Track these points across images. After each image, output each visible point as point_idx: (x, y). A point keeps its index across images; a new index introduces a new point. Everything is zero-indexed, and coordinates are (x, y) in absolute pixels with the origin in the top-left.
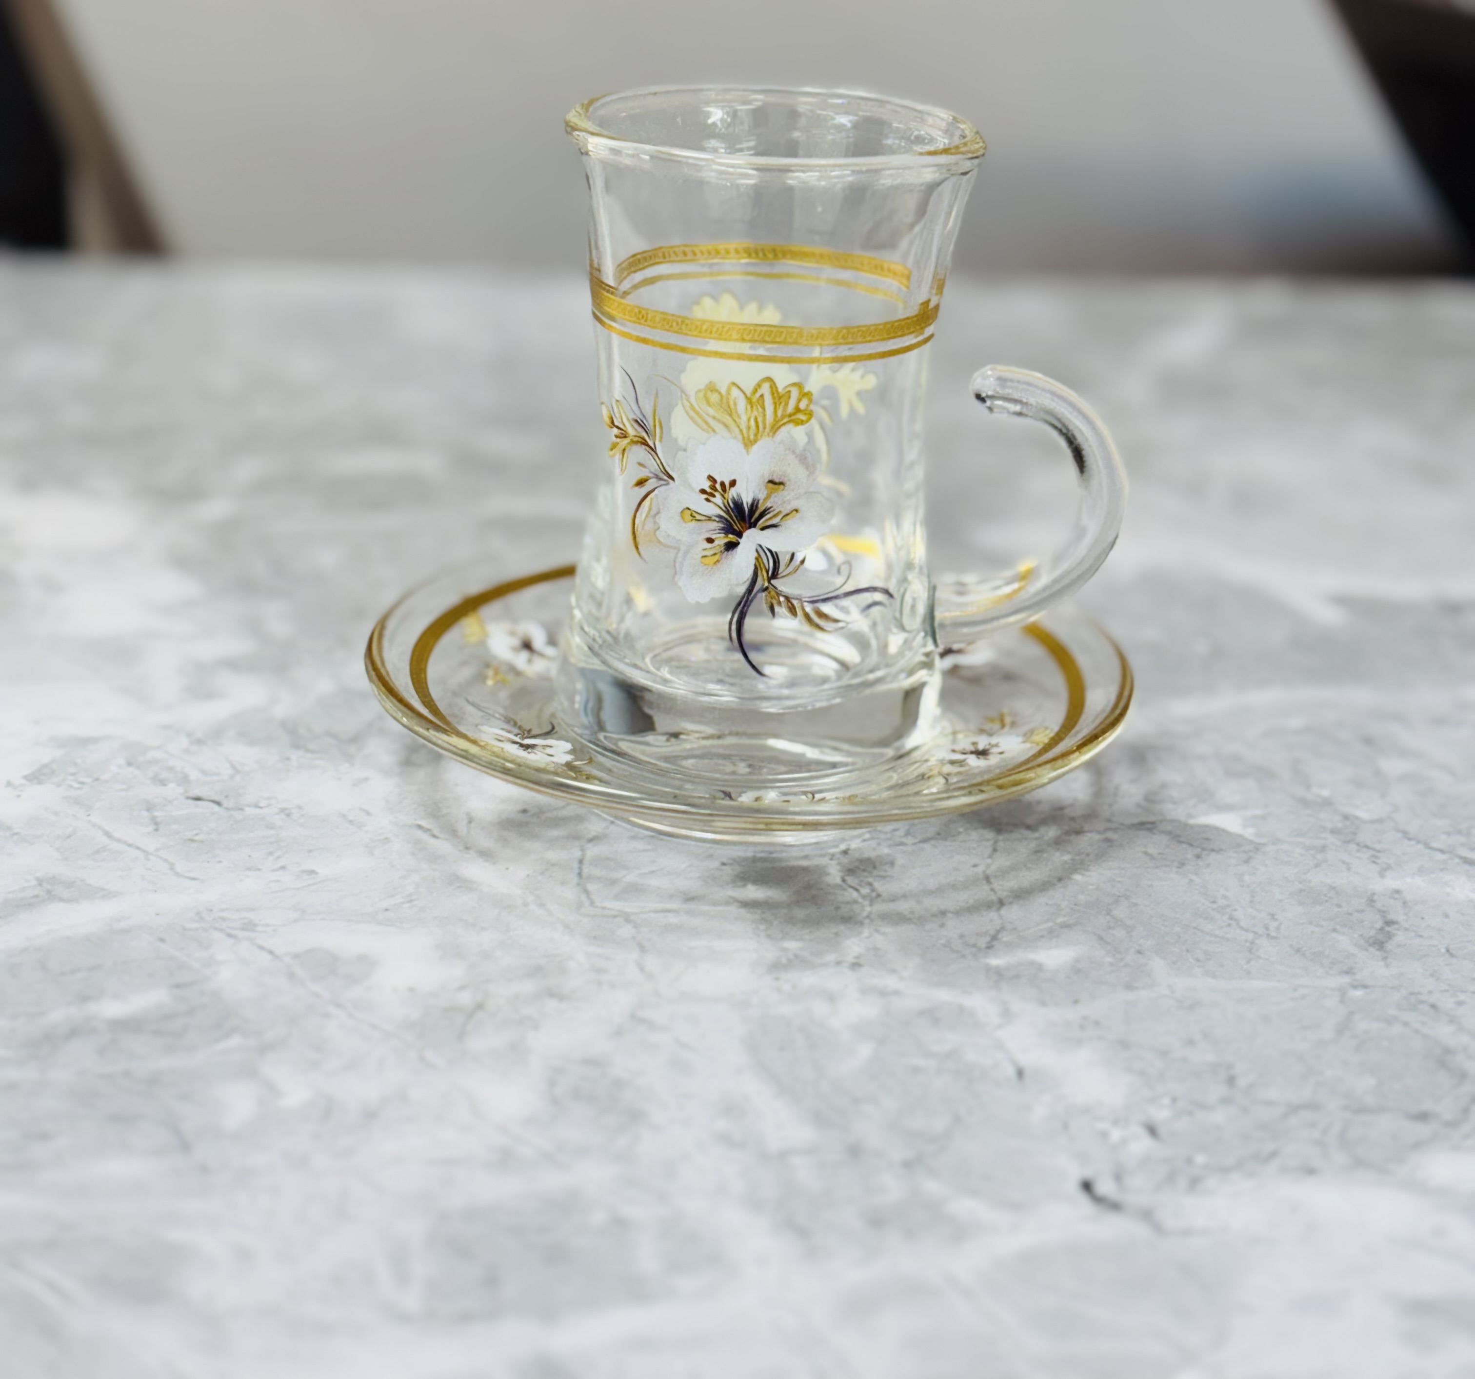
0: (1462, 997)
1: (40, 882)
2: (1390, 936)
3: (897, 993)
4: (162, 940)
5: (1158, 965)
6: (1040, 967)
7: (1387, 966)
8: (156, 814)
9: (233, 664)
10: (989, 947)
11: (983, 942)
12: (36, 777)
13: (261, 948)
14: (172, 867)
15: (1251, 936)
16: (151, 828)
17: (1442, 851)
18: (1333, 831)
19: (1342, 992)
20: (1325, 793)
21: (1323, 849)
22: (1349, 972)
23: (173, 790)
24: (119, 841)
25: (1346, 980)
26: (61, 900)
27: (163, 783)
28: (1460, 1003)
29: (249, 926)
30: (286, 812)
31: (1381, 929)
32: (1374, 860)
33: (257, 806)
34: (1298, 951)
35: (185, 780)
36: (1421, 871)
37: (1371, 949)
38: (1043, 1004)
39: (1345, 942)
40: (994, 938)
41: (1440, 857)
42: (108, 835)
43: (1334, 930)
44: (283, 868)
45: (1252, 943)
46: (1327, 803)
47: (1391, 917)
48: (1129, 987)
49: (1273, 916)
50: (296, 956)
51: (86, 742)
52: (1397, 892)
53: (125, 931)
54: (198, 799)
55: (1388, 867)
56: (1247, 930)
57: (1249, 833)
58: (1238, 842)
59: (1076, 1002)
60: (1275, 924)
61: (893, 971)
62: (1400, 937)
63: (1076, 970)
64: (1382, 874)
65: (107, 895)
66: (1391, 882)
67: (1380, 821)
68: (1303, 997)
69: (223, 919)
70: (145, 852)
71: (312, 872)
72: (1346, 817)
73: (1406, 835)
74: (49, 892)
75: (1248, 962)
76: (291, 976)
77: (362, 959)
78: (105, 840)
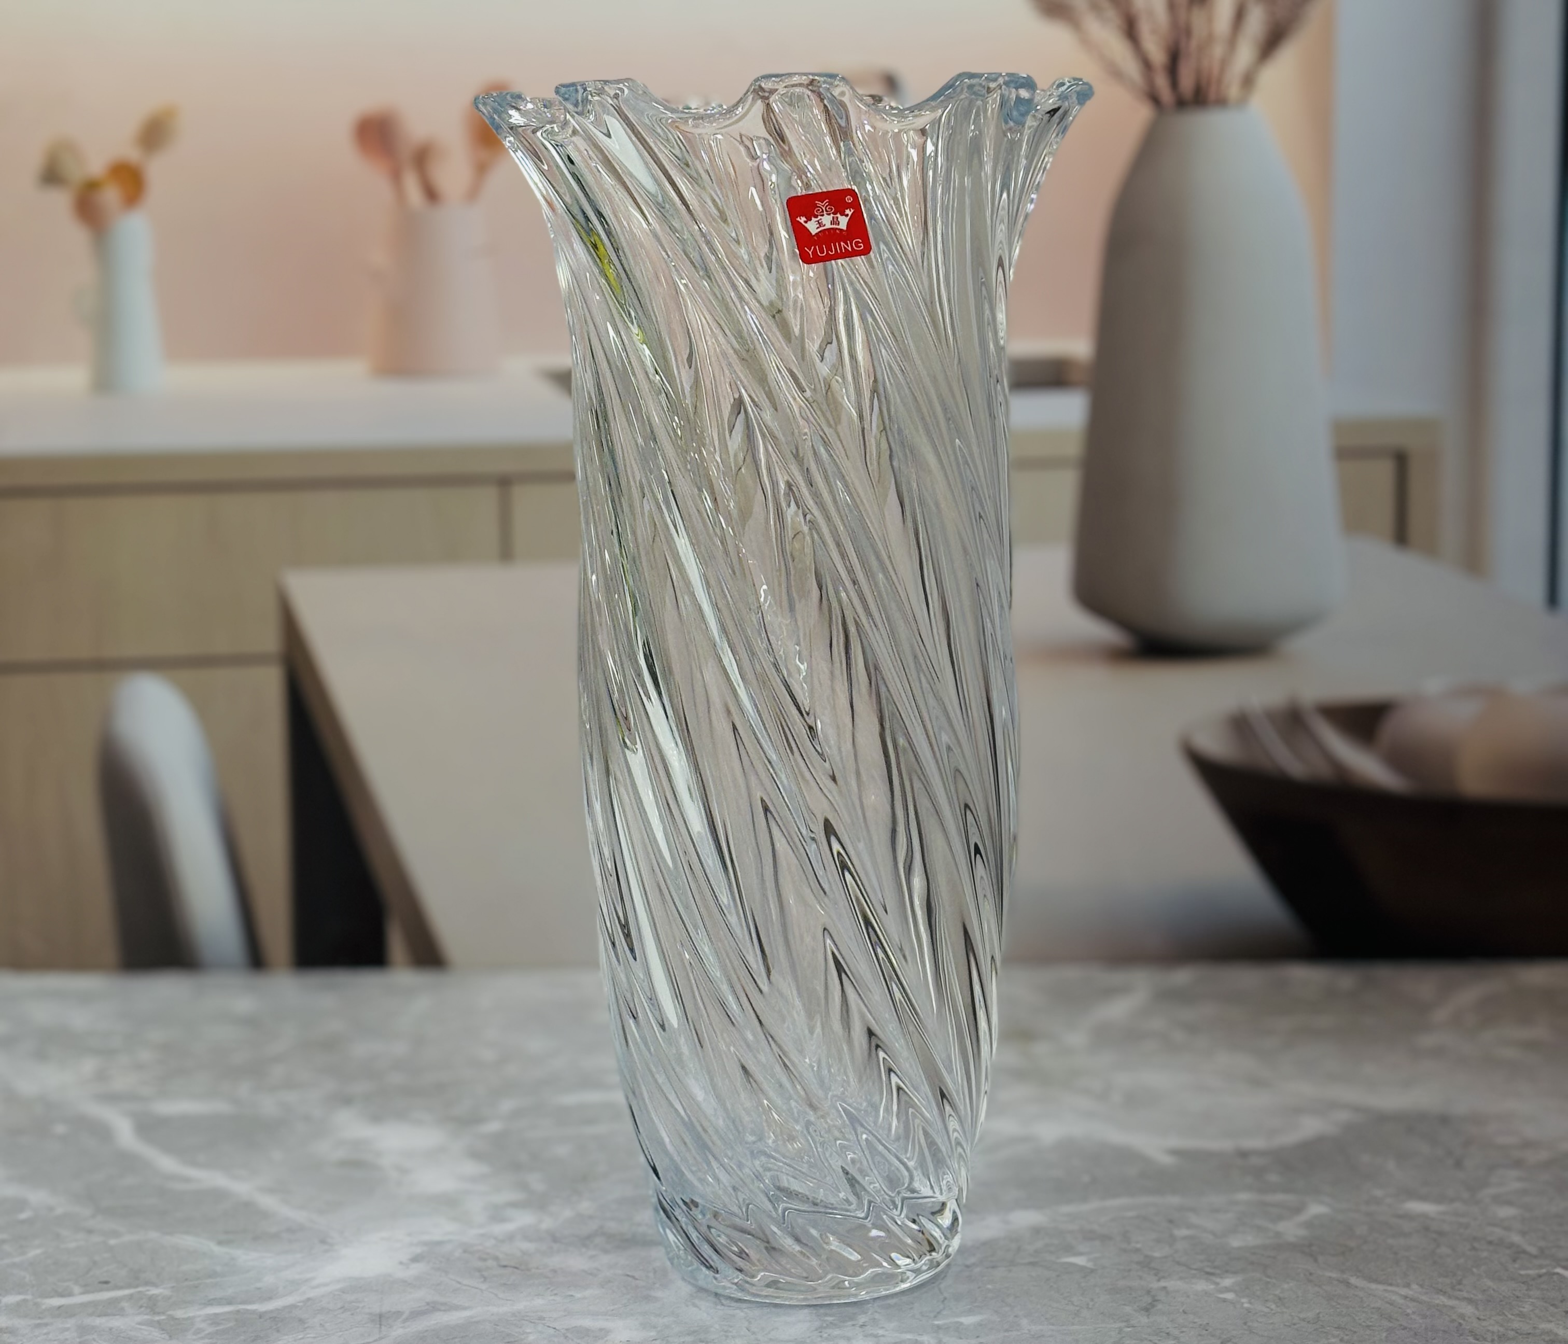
0: (1184, 1329)
1: (428, 1304)
2: (1153, 1306)
3: (883, 1336)
4: (497, 1325)
5: (1024, 1322)
6: (962, 1324)
7: (1148, 1318)
8: (485, 1274)
9: (514, 1205)
10: (935, 1317)
11: (932, 1315)
12: (416, 1259)
13: (549, 1327)
14: (496, 1295)
15: (1077, 1308)
16: (482, 1279)
17: (1196, 1269)
18: (1138, 1263)
19: (1120, 1330)
20: (1139, 1246)
21: (1130, 1270)
22: (1125, 1321)
23: (490, 1263)
24: (465, 1285)
25: (1124, 1324)
26: (440, 1310)
27: (485, 1260)
28: (1182, 1332)
29: (541, 1318)
30: (554, 1271)
31: (1150, 1304)
32: (1156, 1275)
33: (537, 1268)
34: (1102, 1313)
35: (496, 1259)
36: (1181, 1278)
37: (1142, 1312)
38: (961, 1338)
39: (1128, 1309)
40: (939, 1313)
41: (1193, 1272)
42: (459, 1283)
43: (1124, 1305)
44: (556, 1294)
45: (1078, 1311)
46: (1137, 1250)
47: (1156, 1298)
48: (1007, 1331)
49: (1092, 1300)
50: (567, 1330)
51: (439, 1243)
52: (1165, 1288)
53: (478, 1322)
54: (505, 1266)
55: (1164, 1277)
56: (1077, 1306)
57: (1090, 1265)
58: (1082, 1269)
59: (978, 1337)
60: (1091, 1303)
61: (883, 1328)
62: (1160, 1306)
63: (980, 1325)
64: (1159, 1280)
65: (465, 1308)
66: (1163, 1283)
67: (1166, 1257)
68: (1099, 1332)
69: (527, 1316)
70: (482, 1290)
71: (572, 1296)
72: (1146, 1256)
73: (1178, 1263)
74: (433, 1307)
75: (1073, 1319)
76: (566, 1337)
77: (601, 1330)
78: (459, 1286)
